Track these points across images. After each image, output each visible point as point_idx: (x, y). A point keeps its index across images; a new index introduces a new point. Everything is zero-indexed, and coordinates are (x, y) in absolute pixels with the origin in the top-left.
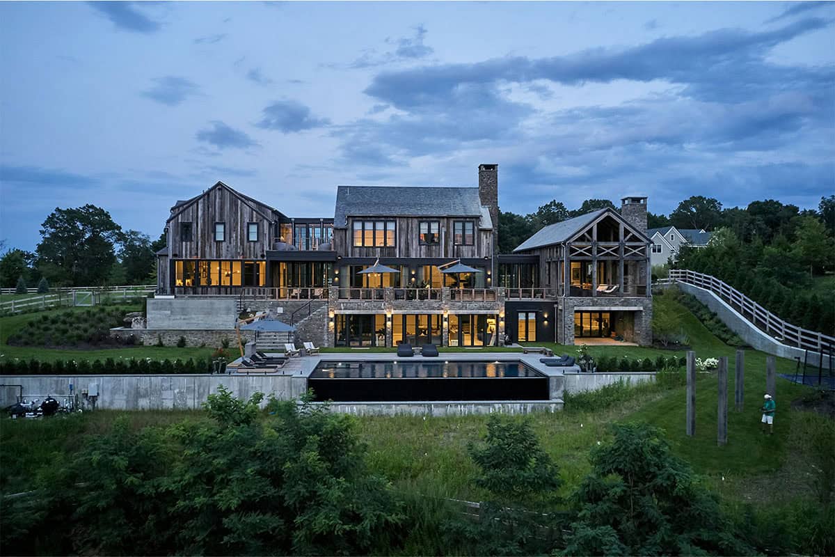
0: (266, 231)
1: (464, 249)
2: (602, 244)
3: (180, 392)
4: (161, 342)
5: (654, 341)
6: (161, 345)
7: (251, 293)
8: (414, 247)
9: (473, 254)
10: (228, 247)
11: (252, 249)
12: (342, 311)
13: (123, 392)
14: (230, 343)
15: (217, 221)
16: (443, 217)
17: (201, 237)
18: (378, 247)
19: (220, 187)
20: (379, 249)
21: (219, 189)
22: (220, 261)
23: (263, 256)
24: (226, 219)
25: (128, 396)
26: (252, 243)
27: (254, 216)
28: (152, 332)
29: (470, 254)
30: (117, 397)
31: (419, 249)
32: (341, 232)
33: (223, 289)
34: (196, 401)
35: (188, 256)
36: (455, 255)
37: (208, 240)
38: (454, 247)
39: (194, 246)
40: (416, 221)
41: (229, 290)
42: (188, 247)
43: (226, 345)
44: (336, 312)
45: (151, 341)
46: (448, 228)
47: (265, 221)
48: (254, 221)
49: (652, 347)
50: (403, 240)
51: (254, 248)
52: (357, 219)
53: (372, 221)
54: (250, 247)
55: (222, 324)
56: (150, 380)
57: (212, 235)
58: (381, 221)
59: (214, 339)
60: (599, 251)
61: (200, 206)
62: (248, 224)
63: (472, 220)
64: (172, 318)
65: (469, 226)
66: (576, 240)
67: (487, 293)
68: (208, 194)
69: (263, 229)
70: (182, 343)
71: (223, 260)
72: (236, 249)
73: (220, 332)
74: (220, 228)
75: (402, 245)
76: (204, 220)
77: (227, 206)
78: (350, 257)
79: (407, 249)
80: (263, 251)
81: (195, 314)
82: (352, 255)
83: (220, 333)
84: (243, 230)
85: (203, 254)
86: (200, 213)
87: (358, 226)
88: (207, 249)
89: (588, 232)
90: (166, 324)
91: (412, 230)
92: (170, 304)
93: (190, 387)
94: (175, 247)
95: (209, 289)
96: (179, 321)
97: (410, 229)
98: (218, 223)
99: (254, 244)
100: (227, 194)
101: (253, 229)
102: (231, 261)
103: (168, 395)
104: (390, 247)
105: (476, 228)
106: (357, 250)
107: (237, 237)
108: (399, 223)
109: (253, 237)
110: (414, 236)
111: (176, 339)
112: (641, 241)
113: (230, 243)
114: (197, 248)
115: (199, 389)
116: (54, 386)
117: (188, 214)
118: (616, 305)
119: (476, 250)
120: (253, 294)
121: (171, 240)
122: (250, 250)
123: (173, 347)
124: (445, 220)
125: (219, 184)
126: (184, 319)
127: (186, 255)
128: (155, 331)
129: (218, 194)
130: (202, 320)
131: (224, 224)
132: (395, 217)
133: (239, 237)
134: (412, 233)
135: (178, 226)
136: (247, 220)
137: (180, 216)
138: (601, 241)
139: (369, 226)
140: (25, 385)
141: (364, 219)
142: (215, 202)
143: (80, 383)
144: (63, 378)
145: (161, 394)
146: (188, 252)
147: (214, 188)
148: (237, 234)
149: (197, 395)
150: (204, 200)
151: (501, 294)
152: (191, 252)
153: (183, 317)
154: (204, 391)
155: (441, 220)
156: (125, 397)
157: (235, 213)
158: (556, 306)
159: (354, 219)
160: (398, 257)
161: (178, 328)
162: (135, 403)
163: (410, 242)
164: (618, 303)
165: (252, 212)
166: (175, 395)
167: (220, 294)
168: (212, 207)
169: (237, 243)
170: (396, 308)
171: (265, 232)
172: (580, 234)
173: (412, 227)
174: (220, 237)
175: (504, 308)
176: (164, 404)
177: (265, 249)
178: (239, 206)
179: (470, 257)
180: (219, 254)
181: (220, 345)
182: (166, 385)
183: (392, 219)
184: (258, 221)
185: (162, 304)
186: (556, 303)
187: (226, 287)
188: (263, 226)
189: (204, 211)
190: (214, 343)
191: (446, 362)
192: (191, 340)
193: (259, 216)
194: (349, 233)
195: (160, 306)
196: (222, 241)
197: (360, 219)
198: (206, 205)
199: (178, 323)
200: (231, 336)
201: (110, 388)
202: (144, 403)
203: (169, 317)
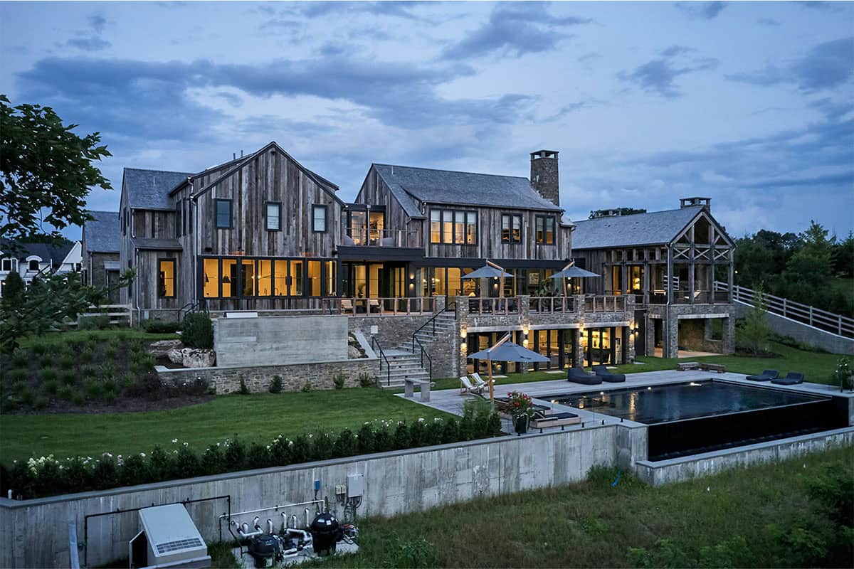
0: (337, 218)
1: (546, 249)
2: (698, 246)
3: (481, 470)
4: (243, 386)
5: (737, 349)
6: (244, 391)
7: (317, 305)
8: (497, 245)
9: (554, 256)
10: (285, 239)
11: (319, 243)
12: (476, 328)
13: (400, 482)
14: (346, 382)
15: (270, 199)
16: (525, 210)
17: (247, 222)
18: (458, 244)
19: (274, 149)
20: (460, 247)
21: (273, 153)
22: (273, 260)
23: (334, 253)
24: (283, 196)
25: (406, 487)
26: (319, 235)
27: (322, 195)
28: (230, 373)
29: (552, 255)
30: (390, 492)
31: (501, 248)
32: (416, 223)
33: (278, 302)
34: (502, 480)
35: (227, 251)
36: (538, 257)
37: (256, 228)
38: (536, 247)
39: (235, 235)
40: (498, 213)
41: (286, 302)
42: (227, 237)
43: (339, 384)
44: (470, 330)
45: (228, 386)
46: (530, 223)
47: (336, 204)
48: (322, 202)
49: (734, 355)
50: (485, 237)
51: (322, 242)
52: (435, 207)
53: (453, 210)
54: (316, 239)
55: (332, 354)
56: (439, 455)
57: (263, 221)
58: (462, 211)
59: (323, 377)
60: (696, 254)
61: (245, 176)
62: (314, 207)
63: (553, 215)
64: (259, 347)
65: (550, 222)
66: (679, 242)
67: (607, 302)
68: (256, 158)
69: (334, 215)
70: (276, 387)
71: (277, 259)
72: (297, 242)
73: (330, 366)
74: (273, 211)
75: (484, 244)
76: (250, 197)
77: (284, 180)
78: (427, 256)
79: (490, 248)
80: (333, 246)
81: (294, 340)
82: (429, 255)
83: (332, 368)
84: (306, 215)
85: (250, 248)
86: (244, 187)
87: (435, 216)
88: (255, 241)
89: (687, 233)
90: (249, 358)
91: (494, 224)
92: (256, 325)
93: (494, 460)
94: (207, 237)
95: (258, 301)
96: (268, 352)
97: (492, 223)
98: (271, 204)
99: (322, 236)
100: (284, 161)
101: (320, 213)
102: (288, 260)
103: (464, 477)
104: (471, 245)
105: (557, 224)
106: (435, 247)
107: (297, 225)
108: (481, 214)
109: (320, 226)
110: (496, 232)
111: (266, 380)
112: (727, 244)
113: (288, 233)
114: (240, 240)
115: (505, 461)
116: (285, 488)
117: (227, 186)
118: (710, 312)
119: (557, 250)
120: (320, 307)
121: (200, 225)
122: (316, 245)
123: (262, 394)
124: (528, 213)
125: (273, 145)
126: (277, 349)
127: (223, 250)
128: (234, 371)
129: (271, 159)
130: (303, 349)
131: (280, 205)
132: (477, 207)
133: (301, 226)
134: (494, 228)
135: (210, 206)
136: (311, 201)
137: (214, 190)
138: (698, 243)
139: (447, 216)
140: (234, 496)
141: (442, 207)
142: (267, 170)
143: (330, 475)
144: (301, 472)
145: (455, 477)
146: (227, 246)
147: (265, 150)
148: (297, 219)
149: (502, 471)
150: (250, 167)
151: (631, 302)
152: (230, 246)
153: (275, 346)
154: (512, 463)
155: (524, 214)
156: (402, 491)
157: (295, 191)
158: (645, 315)
159: (432, 206)
160: (480, 257)
161: (267, 364)
162: (418, 498)
163: (492, 238)
164: (710, 310)
165: (318, 190)
166: (474, 475)
167: (274, 308)
168: (261, 178)
169: (297, 233)
170: (534, 321)
171: (336, 220)
172: (681, 236)
173: (494, 221)
174: (273, 225)
175: (633, 318)
176: (459, 493)
177: (336, 244)
178: (301, 180)
179: (551, 259)
180: (272, 249)
181: (330, 385)
182: (462, 460)
183: (473, 209)
184: (327, 204)
185: (243, 325)
186: (645, 311)
187: (282, 298)
188: (333, 210)
189: (250, 184)
190: (323, 383)
191: (649, 388)
192: (290, 381)
193: (328, 196)
194: (425, 225)
195: (239, 330)
196: (276, 231)
197: (438, 207)
198: (254, 174)
199: (267, 355)
200: (345, 371)
201: (379, 479)
202: (431, 498)
203: (252, 346)
